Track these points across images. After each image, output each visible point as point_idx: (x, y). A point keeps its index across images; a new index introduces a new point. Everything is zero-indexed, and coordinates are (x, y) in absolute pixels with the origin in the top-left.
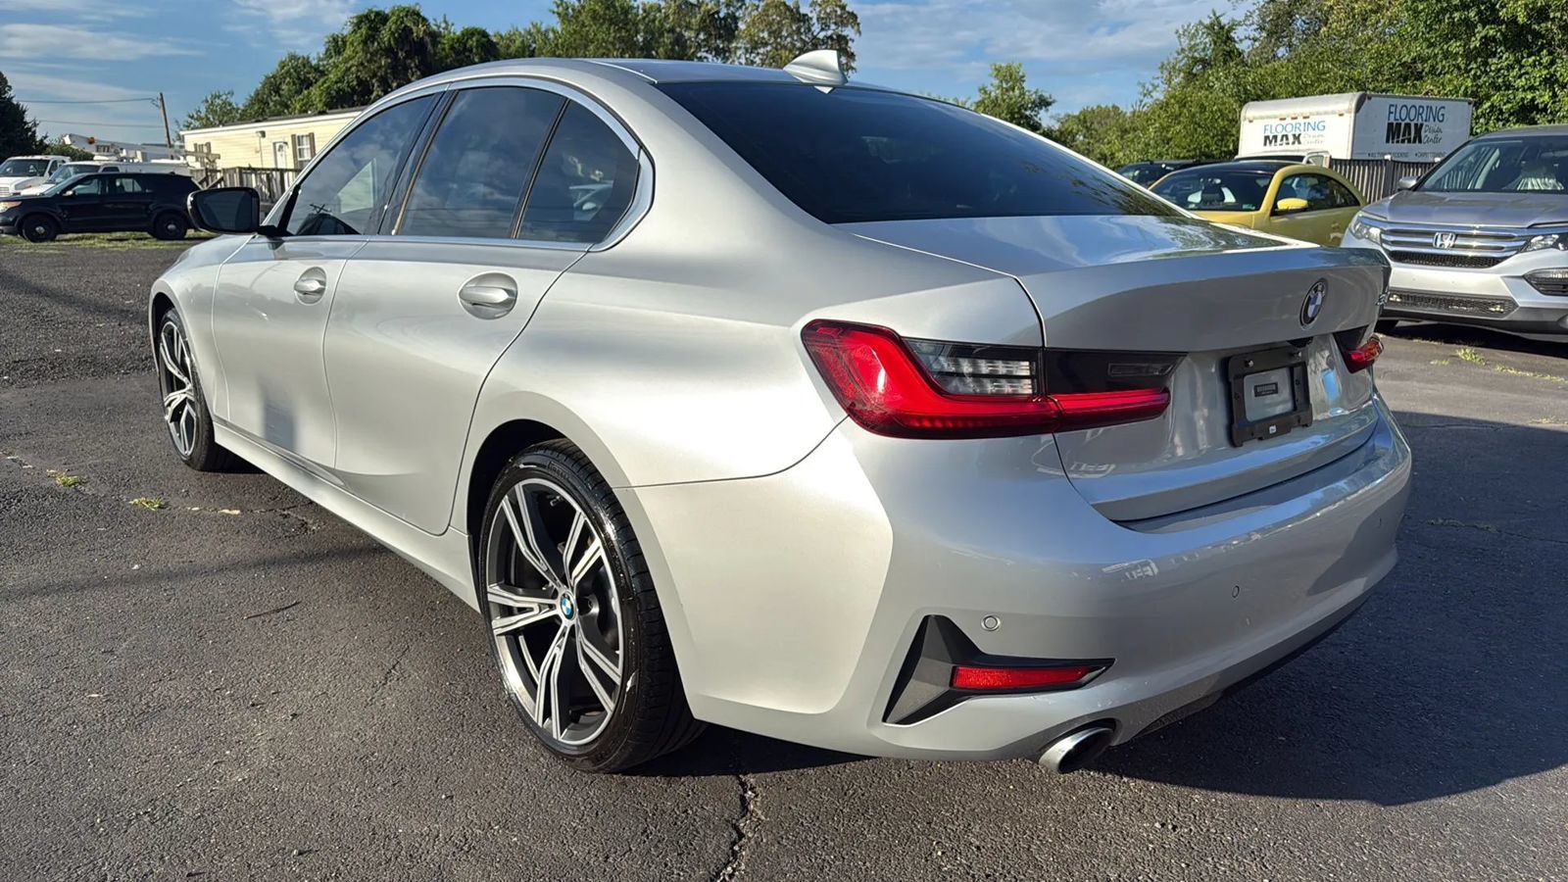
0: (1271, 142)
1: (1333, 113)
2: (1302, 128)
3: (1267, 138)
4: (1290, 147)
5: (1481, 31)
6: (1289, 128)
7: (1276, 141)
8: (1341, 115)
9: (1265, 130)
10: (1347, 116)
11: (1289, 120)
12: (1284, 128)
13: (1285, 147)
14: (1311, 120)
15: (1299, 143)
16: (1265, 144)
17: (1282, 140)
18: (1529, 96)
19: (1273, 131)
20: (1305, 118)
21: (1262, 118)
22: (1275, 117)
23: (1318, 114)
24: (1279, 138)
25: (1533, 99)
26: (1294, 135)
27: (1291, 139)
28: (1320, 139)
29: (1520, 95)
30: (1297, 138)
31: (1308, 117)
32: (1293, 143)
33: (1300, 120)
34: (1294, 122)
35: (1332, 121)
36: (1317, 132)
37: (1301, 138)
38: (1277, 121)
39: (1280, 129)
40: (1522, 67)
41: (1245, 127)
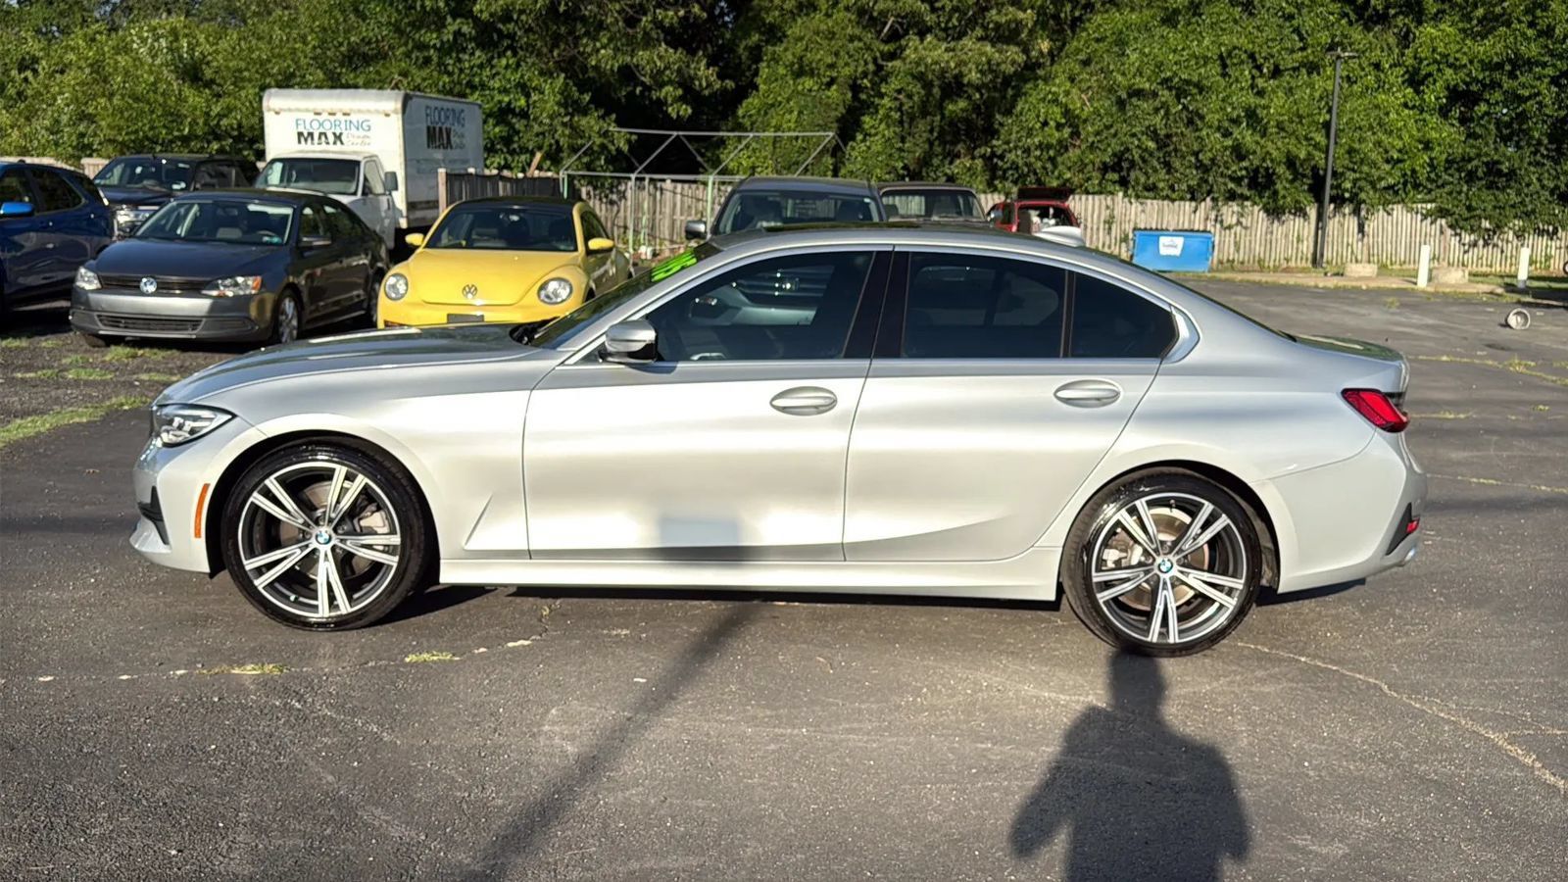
0: (306, 140)
1: (377, 112)
2: (343, 126)
3: (300, 134)
4: (331, 147)
5: (452, 26)
6: (327, 125)
7: (312, 139)
8: (387, 115)
9: (297, 125)
10: (393, 116)
11: (325, 116)
12: (321, 125)
13: (324, 146)
14: (353, 118)
15: (342, 143)
16: (299, 142)
17: (320, 138)
18: (506, 99)
19: (308, 126)
20: (345, 114)
21: (290, 110)
22: (307, 110)
23: (360, 111)
24: (316, 136)
25: (509, 103)
26: (334, 134)
27: (331, 139)
28: (367, 140)
29: (498, 97)
30: (338, 138)
31: (348, 114)
32: (335, 143)
33: (339, 116)
34: (332, 118)
35: (377, 121)
36: (361, 133)
37: (343, 138)
38: (312, 116)
39: (315, 125)
40: (492, 67)
41: (269, 119)
